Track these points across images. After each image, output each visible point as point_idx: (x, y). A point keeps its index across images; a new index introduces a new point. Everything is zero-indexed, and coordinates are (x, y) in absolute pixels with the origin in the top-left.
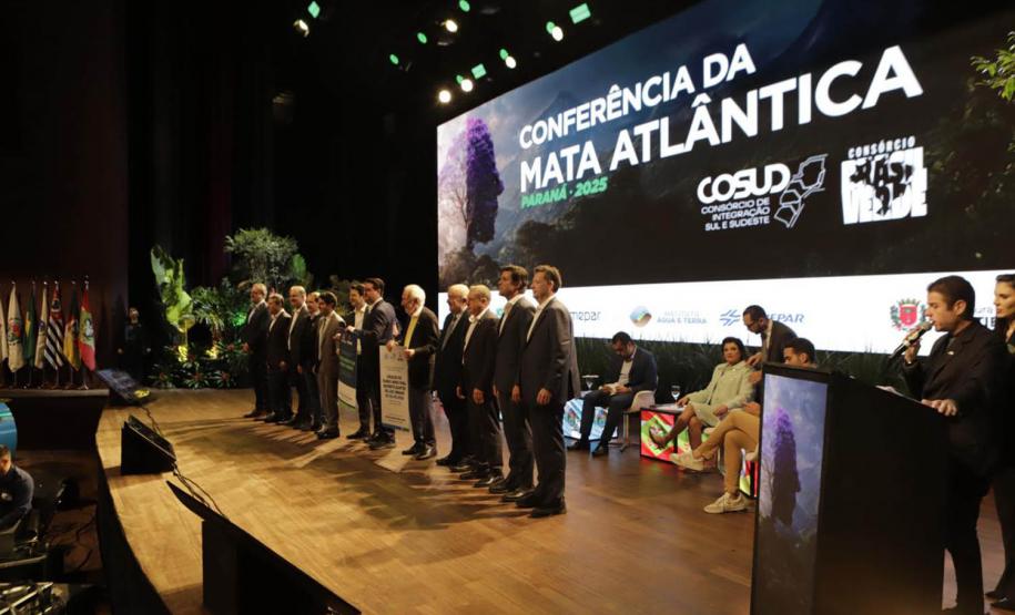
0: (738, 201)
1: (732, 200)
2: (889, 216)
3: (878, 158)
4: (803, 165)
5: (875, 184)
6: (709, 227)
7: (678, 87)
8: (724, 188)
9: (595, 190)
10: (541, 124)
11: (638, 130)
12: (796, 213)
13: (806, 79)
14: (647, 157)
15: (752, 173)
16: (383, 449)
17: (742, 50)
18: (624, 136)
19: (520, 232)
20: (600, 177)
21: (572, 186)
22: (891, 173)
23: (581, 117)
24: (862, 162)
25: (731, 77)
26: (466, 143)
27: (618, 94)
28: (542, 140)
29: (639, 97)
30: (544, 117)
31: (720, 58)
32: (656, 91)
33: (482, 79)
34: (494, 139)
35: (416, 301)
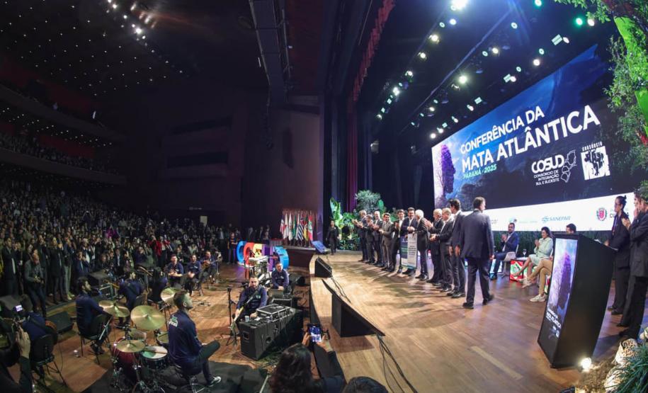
0: (547, 171)
1: (545, 171)
2: (599, 176)
3: (592, 151)
5: (593, 162)
6: (537, 184)
7: (518, 124)
8: (541, 166)
9: (492, 170)
10: (468, 143)
11: (506, 143)
12: (568, 176)
13: (562, 119)
14: (511, 154)
15: (551, 159)
17: (538, 109)
18: (501, 146)
19: (463, 188)
20: (493, 164)
21: (483, 168)
22: (597, 157)
23: (483, 139)
24: (587, 153)
25: (536, 119)
26: (441, 154)
27: (496, 129)
28: (469, 150)
29: (504, 130)
30: (469, 141)
31: (531, 112)
32: (510, 126)
33: (446, 128)
34: (451, 152)
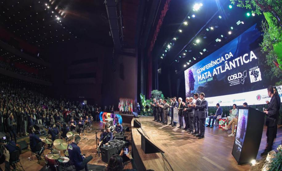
0: (234, 80)
2: (257, 81)
3: (254, 70)
4: (243, 72)
5: (254, 75)
6: (230, 85)
7: (222, 60)
8: (232, 78)
9: (211, 80)
10: (200, 69)
11: (217, 68)
12: (244, 82)
13: (241, 57)
14: (219, 73)
15: (236, 74)
16: (174, 127)
17: (230, 53)
18: (214, 70)
19: (198, 88)
20: (211, 77)
21: (207, 79)
22: (256, 73)
23: (207, 67)
24: (252, 71)
25: (230, 58)
26: (188, 74)
27: (213, 62)
28: (201, 72)
29: (216, 63)
30: (201, 68)
31: (227, 55)
32: (218, 61)
33: (191, 62)
34: (193, 72)
35: (181, 100)
